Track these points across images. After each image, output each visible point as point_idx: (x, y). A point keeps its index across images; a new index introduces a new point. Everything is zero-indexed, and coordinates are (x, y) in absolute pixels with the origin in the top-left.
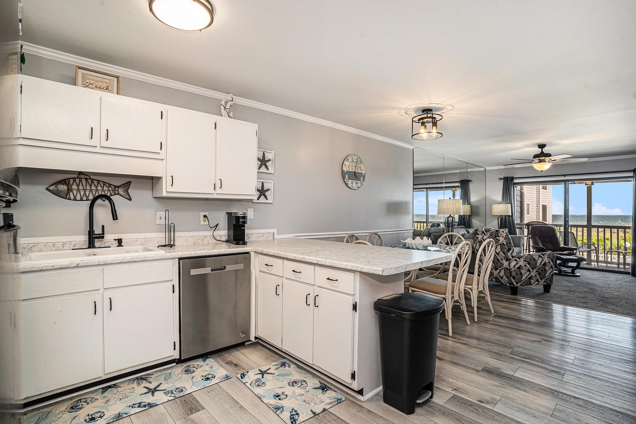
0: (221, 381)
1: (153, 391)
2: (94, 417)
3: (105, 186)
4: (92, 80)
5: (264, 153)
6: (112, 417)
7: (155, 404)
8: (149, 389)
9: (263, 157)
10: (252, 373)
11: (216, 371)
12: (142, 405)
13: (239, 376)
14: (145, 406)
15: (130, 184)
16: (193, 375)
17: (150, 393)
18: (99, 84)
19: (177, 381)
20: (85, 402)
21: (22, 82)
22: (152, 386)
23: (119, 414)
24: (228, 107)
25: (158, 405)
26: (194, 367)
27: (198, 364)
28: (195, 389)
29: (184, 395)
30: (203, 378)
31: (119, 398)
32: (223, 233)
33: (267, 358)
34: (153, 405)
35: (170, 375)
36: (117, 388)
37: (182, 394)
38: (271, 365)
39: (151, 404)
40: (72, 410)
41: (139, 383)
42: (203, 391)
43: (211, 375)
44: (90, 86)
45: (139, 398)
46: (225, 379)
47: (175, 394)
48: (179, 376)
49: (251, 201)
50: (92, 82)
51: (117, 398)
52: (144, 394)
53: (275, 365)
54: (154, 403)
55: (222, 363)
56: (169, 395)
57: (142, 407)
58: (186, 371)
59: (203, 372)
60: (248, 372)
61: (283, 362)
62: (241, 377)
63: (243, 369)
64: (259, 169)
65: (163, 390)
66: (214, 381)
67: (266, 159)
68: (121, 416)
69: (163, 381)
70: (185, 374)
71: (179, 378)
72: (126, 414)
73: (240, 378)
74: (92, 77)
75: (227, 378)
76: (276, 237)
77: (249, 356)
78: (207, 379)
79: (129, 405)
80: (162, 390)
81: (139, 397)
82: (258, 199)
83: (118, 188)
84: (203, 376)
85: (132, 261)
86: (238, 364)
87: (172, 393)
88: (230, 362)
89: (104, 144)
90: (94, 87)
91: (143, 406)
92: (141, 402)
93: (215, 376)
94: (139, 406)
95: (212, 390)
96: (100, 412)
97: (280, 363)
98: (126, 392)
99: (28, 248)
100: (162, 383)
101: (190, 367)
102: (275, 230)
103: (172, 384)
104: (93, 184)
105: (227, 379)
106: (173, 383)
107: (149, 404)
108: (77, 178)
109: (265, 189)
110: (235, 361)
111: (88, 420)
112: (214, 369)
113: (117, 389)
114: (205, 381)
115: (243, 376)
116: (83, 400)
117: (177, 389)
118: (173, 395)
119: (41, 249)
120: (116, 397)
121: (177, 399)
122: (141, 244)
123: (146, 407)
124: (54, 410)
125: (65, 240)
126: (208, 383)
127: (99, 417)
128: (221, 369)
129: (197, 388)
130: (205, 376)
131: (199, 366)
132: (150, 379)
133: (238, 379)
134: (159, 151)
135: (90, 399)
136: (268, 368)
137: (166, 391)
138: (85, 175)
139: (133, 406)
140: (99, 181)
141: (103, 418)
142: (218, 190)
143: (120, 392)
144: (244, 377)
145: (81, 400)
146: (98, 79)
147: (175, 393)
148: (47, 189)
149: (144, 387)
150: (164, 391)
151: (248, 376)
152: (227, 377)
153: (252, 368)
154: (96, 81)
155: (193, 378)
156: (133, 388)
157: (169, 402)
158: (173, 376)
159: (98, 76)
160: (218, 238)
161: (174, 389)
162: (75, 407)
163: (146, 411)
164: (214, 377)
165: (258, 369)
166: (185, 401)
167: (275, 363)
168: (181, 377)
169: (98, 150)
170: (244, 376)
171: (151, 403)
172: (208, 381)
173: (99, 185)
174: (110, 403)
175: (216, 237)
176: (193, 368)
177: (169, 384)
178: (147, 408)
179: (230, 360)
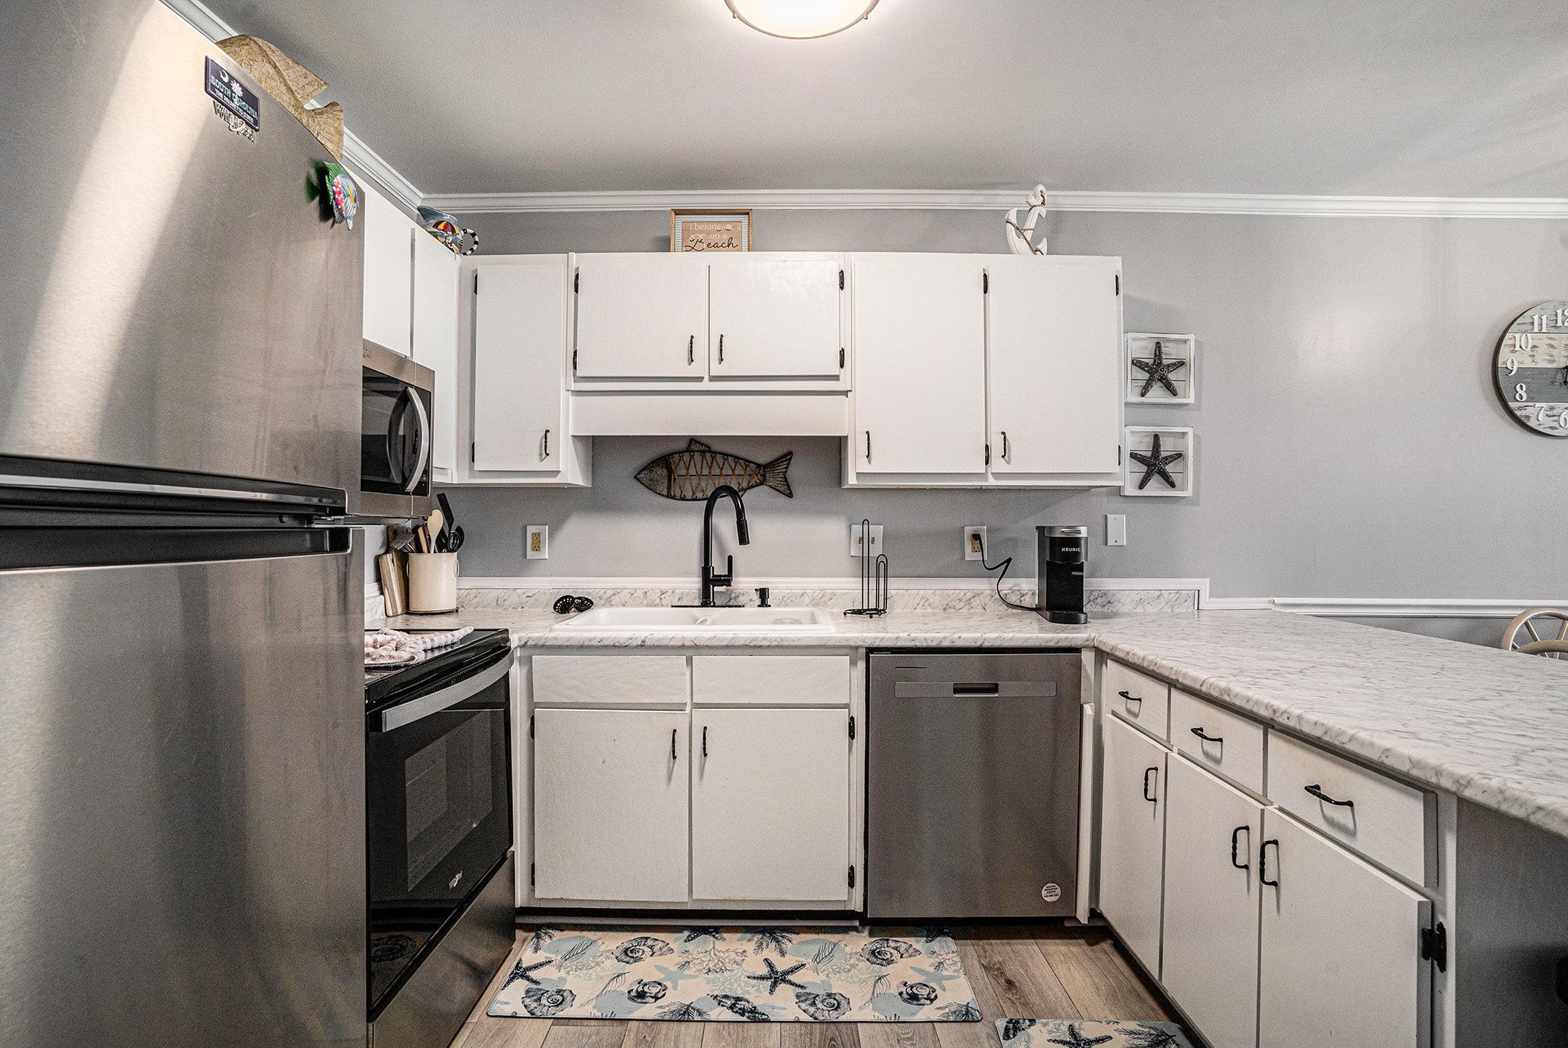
0: (945, 1019)
1: (776, 978)
2: (646, 993)
3: (738, 467)
4: (700, 232)
5: (1158, 343)
6: (672, 1009)
7: (764, 1017)
8: (772, 970)
9: (1155, 355)
10: (1044, 1030)
11: (945, 983)
12: (741, 1004)
13: (1001, 1024)
14: (742, 1012)
15: (790, 459)
16: (885, 970)
17: (769, 983)
18: (714, 238)
19: (839, 972)
20: (651, 947)
21: (577, 269)
22: (781, 964)
23: (689, 1006)
24: (1031, 222)
25: (770, 1022)
26: (896, 948)
27: (909, 943)
28: (868, 1014)
29: (837, 1020)
30: (903, 989)
31: (707, 967)
32: (1028, 586)
33: (1114, 995)
34: (759, 1016)
35: (832, 949)
36: (717, 938)
37: (833, 1016)
38: (1119, 1026)
39: (757, 1013)
40: (623, 957)
41: (762, 944)
42: (888, 1030)
43: (928, 990)
44: (699, 246)
45: (743, 985)
46: (958, 1019)
47: (818, 1009)
48: (852, 961)
49: (1117, 491)
50: (701, 237)
51: (705, 964)
52: (758, 978)
53: (1131, 1033)
54: (764, 1014)
55: (976, 962)
56: (803, 1005)
57: (737, 1012)
58: (873, 952)
59: (912, 972)
60: (1032, 1021)
61: (1163, 1033)
62: (1007, 1029)
63: (1026, 1004)
64: (1143, 395)
65: (799, 986)
66: (928, 1012)
67: (1165, 362)
68: (689, 1015)
69: (809, 962)
70: (868, 960)
71: (849, 967)
72: (700, 1013)
73: (1001, 1032)
74: (700, 227)
75: (966, 1016)
76: (1206, 602)
77: (1061, 970)
78: (913, 998)
79: (715, 993)
80: (796, 985)
81: (745, 982)
82: (1142, 486)
83: (764, 469)
84: (905, 985)
85: (752, 644)
86: (1017, 984)
87: (814, 1004)
88: (998, 969)
89: (718, 370)
90: (705, 246)
91: (740, 1009)
92: (741, 996)
93: (936, 997)
94: (732, 1008)
95: (909, 1039)
96: (660, 984)
97: (1152, 1032)
98: (728, 956)
99: (605, 598)
100: (803, 965)
101: (888, 943)
102: (1204, 584)
103: (824, 978)
104: (715, 463)
105: (964, 1021)
106: (827, 975)
107: (754, 1011)
108: (686, 452)
109: (1163, 454)
110: (1013, 970)
111: (633, 993)
112: (945, 973)
113: (717, 942)
114: (904, 1000)
115: (1012, 1031)
116: (650, 943)
117: (830, 995)
118: (812, 1010)
119: (626, 602)
120: (704, 962)
121: (818, 1025)
122: (814, 602)
123: (743, 1015)
124: (600, 942)
125: (664, 587)
126: (908, 1012)
127: (653, 995)
128: (963, 980)
129: (877, 1014)
130: (912, 987)
131: (911, 950)
132: (788, 943)
133: (993, 1034)
134: (835, 369)
135: (661, 944)
136: (1098, 1035)
137: (802, 991)
138: (701, 444)
139: (720, 1000)
140: (725, 455)
141: (660, 1002)
142: (998, 465)
143: (716, 952)
144: (1014, 1036)
145: (647, 938)
146: (712, 227)
147: (820, 1005)
148: (635, 477)
149: (766, 960)
150: (799, 990)
151: (1029, 1035)
152: (967, 1013)
153: (1053, 1014)
154: (709, 233)
155: (880, 979)
156: (744, 951)
157: (797, 1025)
158: (837, 954)
159: (710, 220)
160: (1013, 599)
161: (822, 992)
162: (631, 952)
163: (740, 1027)
164: (932, 1001)
165: (1067, 1023)
166: (832, 1039)
167: (1133, 1025)
168: (853, 966)
169: (706, 385)
170: (1016, 1029)
171: (760, 1010)
172: (912, 1007)
173: (726, 465)
174: (687, 972)
175: (1008, 596)
176: (893, 951)
177: (818, 974)
178: (744, 1019)
179: (1000, 959)
